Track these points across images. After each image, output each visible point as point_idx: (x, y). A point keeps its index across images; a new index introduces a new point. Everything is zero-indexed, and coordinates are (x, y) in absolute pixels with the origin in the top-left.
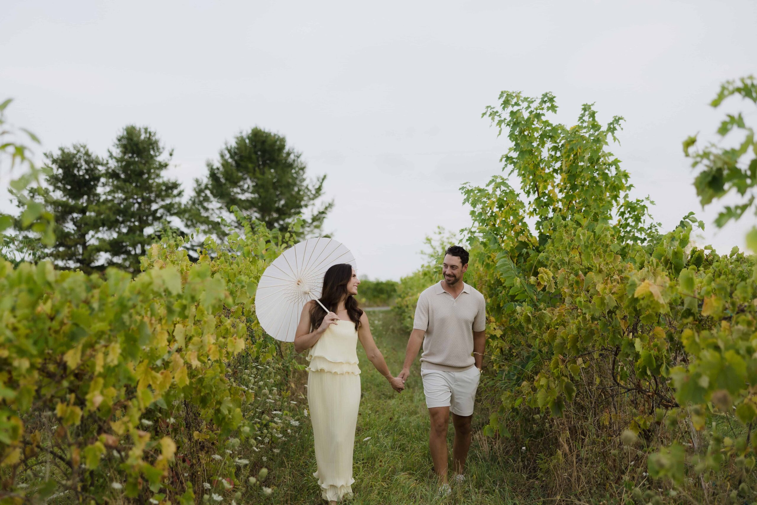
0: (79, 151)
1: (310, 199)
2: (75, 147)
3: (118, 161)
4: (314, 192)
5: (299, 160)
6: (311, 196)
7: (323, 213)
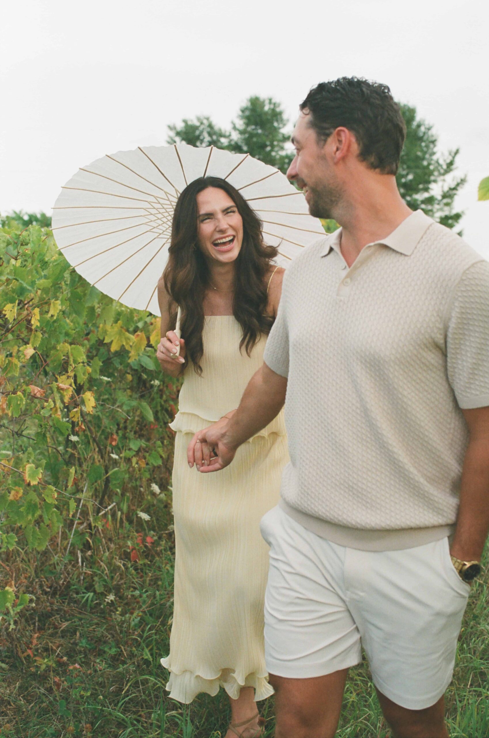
0: (202, 123)
1: (440, 174)
2: (199, 119)
3: (242, 132)
4: (445, 167)
5: (430, 133)
6: (442, 171)
7: (455, 189)
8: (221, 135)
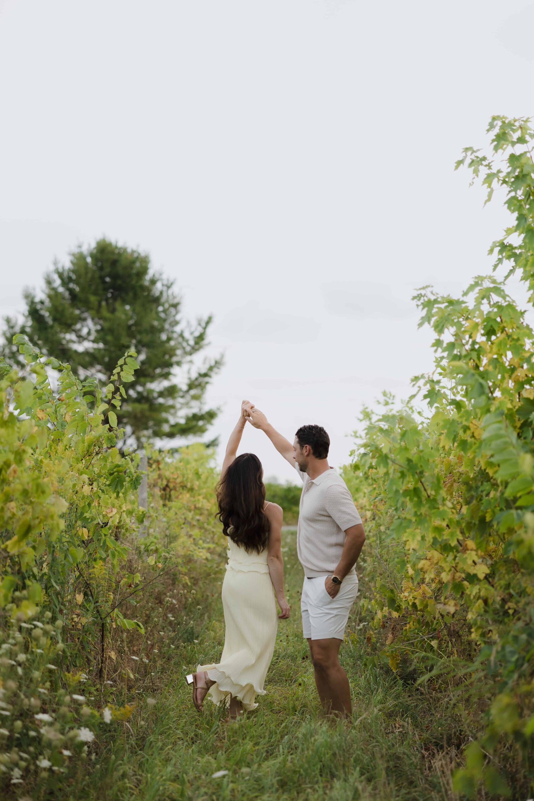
1: (186, 353)
4: (192, 342)
5: (170, 292)
6: (188, 349)
7: (206, 375)
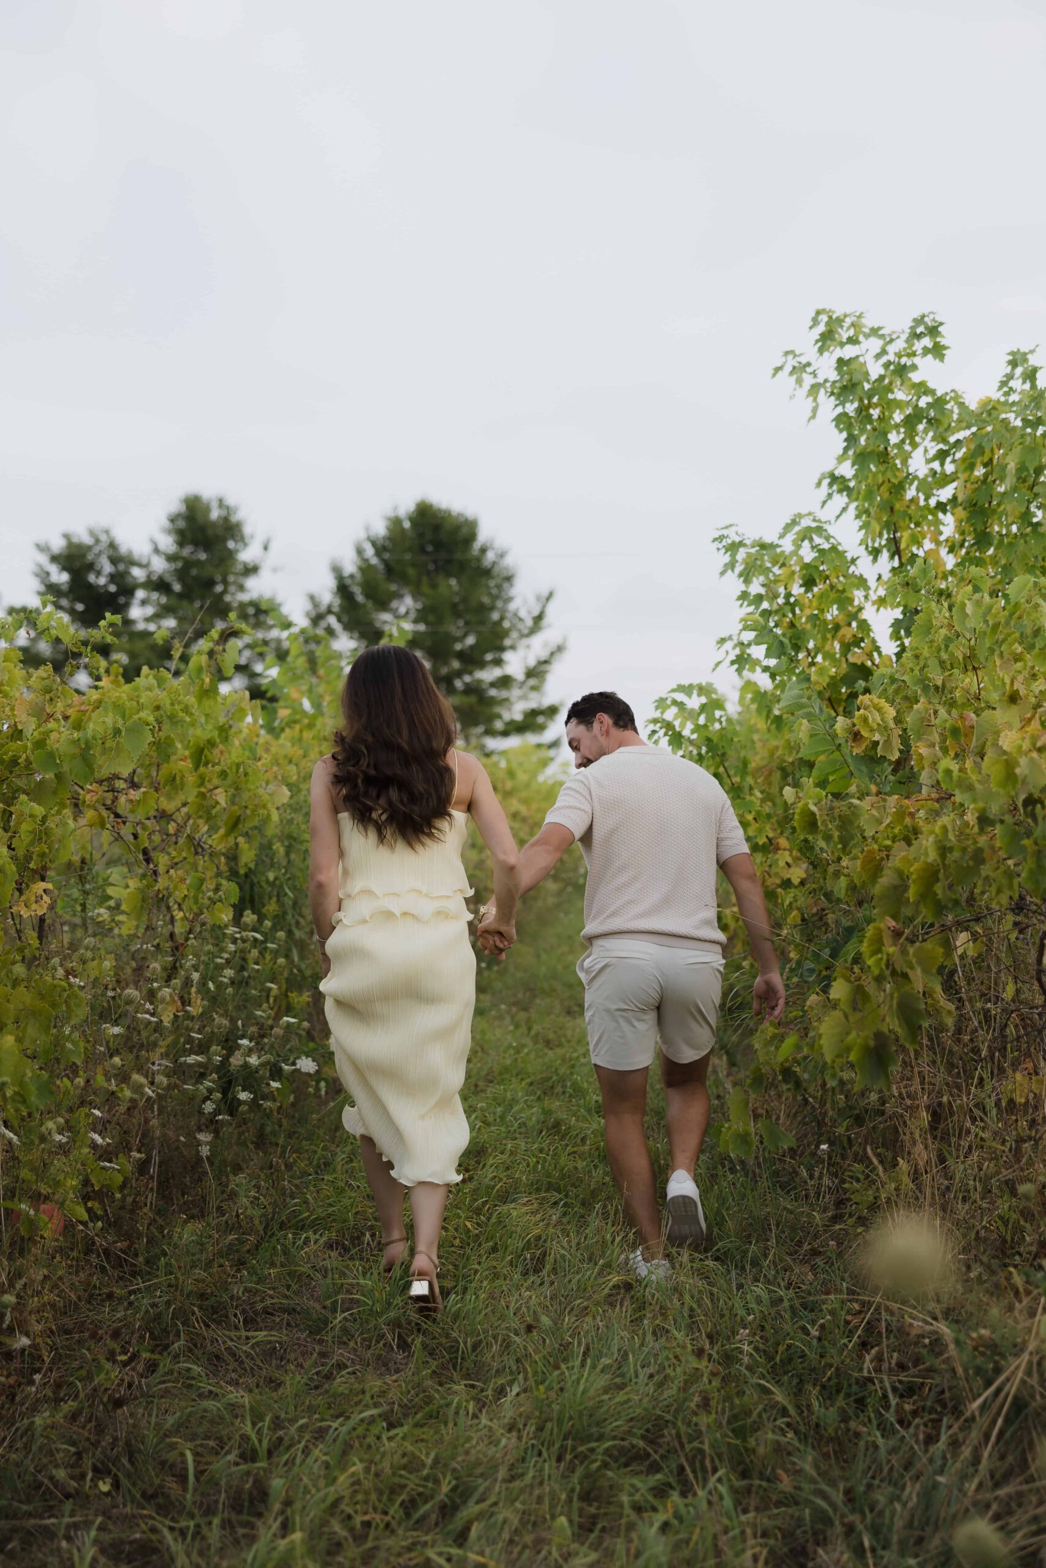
0: (97, 541)
1: (523, 636)
2: (92, 533)
3: (171, 558)
4: (529, 623)
5: (504, 563)
6: (525, 630)
7: (546, 662)
8: (133, 563)
